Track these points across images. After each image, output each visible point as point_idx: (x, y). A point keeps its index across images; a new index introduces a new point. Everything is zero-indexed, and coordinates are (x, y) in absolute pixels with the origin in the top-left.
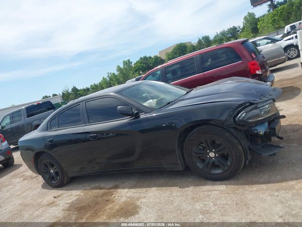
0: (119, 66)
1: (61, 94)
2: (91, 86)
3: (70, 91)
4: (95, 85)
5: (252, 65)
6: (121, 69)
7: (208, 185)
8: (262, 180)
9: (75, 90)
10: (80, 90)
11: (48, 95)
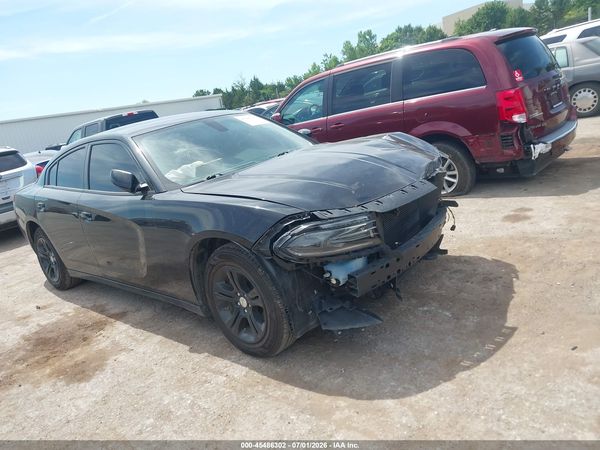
0: (347, 44)
1: (230, 90)
2: (289, 80)
3: (247, 86)
4: (296, 79)
5: (506, 99)
6: (352, 49)
7: (229, 359)
8: (307, 379)
9: (256, 84)
10: (266, 87)
11: (205, 89)
